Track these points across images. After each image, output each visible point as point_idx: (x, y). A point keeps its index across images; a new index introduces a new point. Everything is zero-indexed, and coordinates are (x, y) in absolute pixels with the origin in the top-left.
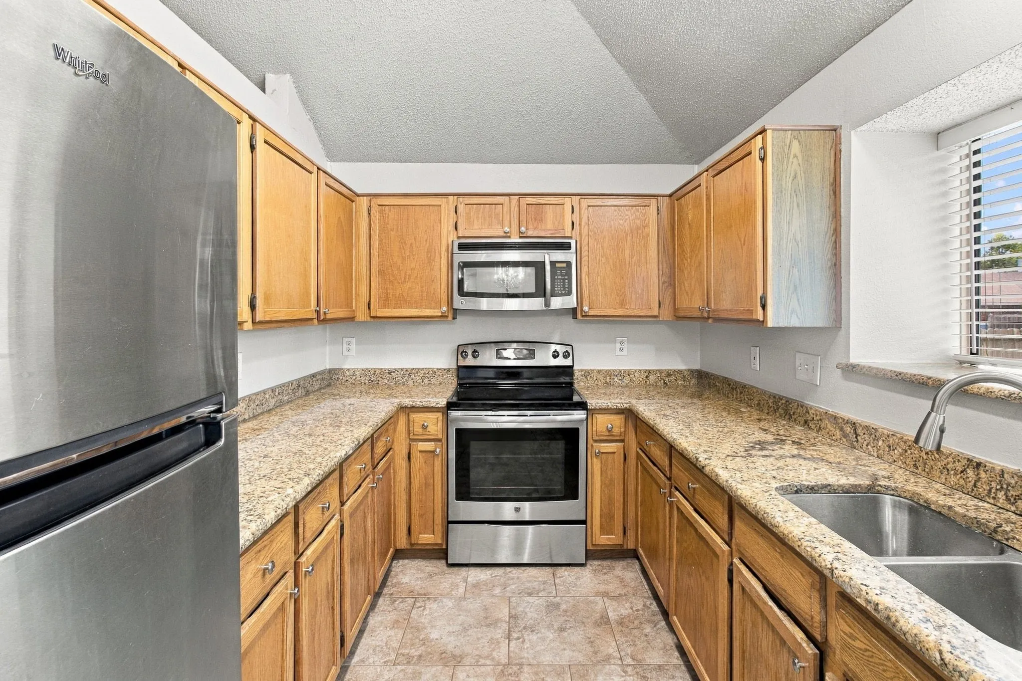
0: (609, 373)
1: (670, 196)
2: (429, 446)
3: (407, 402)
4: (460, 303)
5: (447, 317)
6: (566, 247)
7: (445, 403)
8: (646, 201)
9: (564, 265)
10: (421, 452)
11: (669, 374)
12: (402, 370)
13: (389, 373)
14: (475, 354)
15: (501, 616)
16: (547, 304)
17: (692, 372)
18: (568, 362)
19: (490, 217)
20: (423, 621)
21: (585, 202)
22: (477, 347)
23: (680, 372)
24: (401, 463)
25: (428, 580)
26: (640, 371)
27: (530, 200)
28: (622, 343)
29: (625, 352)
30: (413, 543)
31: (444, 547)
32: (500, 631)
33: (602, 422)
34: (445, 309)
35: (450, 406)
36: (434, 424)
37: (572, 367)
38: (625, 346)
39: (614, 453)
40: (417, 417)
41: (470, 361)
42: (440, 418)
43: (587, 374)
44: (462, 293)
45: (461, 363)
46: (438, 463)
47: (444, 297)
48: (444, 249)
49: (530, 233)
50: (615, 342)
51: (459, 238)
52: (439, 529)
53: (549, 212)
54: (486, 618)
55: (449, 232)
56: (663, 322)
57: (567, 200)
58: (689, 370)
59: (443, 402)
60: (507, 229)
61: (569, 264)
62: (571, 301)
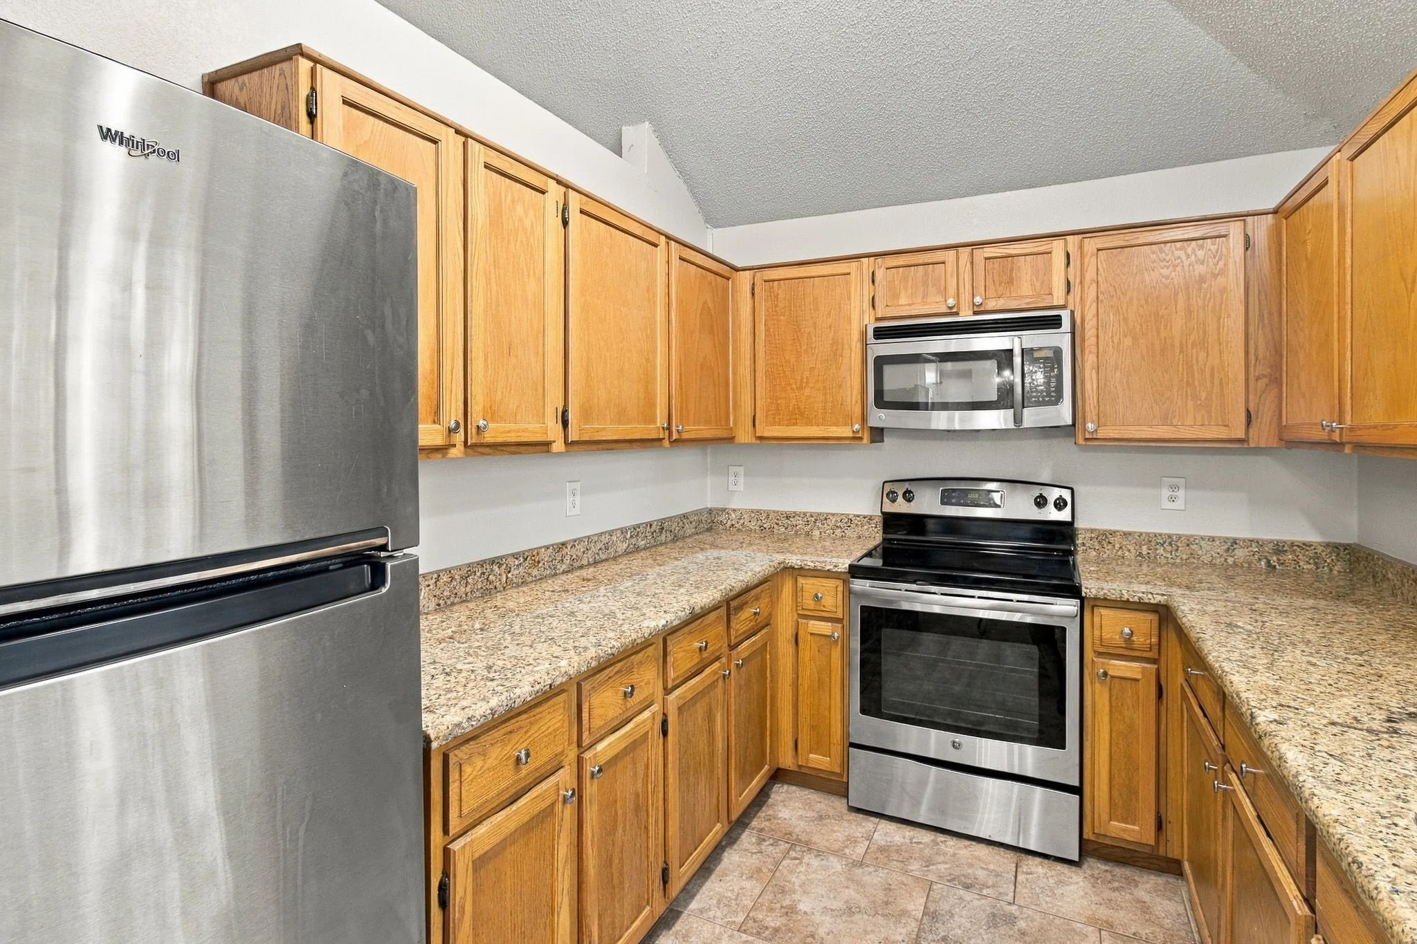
0: (1152, 540)
1: (1275, 212)
2: (824, 628)
3: (794, 560)
4: (880, 417)
5: (861, 439)
6: (1055, 322)
7: (847, 566)
8: (1221, 228)
9: (1050, 354)
10: (811, 634)
11: (1279, 548)
12: (805, 514)
13: (788, 518)
14: (908, 495)
15: (911, 907)
16: (1018, 419)
17: (1336, 548)
18: (1064, 516)
19: (925, 284)
20: (794, 879)
21: (1091, 244)
22: (908, 486)
23: (1306, 546)
24: (784, 647)
25: (816, 823)
26: (1213, 539)
27: (990, 251)
28: (1174, 487)
29: (1179, 504)
30: (800, 763)
31: (845, 780)
32: (904, 931)
33: (1111, 625)
34: (857, 427)
35: (856, 571)
36: (830, 595)
37: (1070, 524)
38: (1181, 493)
39: (1137, 680)
40: (808, 584)
41: (901, 507)
42: (840, 589)
43: (1104, 537)
44: (881, 402)
45: (890, 508)
46: (836, 654)
47: (857, 410)
48: (856, 336)
49: (991, 305)
50: (1158, 485)
51: (878, 319)
52: (837, 749)
53: (1025, 268)
54: (887, 903)
55: (862, 312)
56: (1258, 451)
57: (1057, 246)
58: (1328, 545)
59: (843, 564)
60: (951, 302)
61: (1058, 352)
62: (1063, 413)
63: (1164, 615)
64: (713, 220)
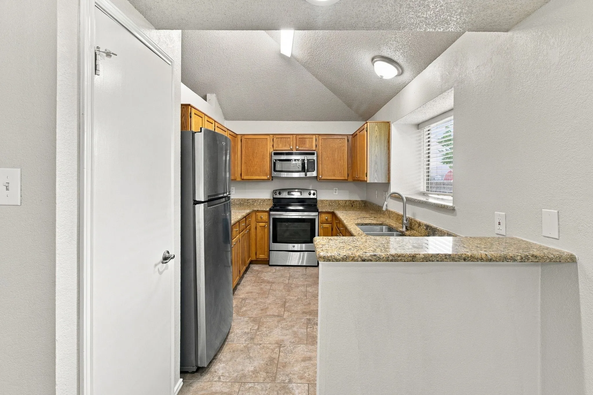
0: (331, 201)
1: (352, 135)
2: (262, 224)
3: (256, 209)
4: (275, 174)
5: (269, 179)
6: (313, 154)
7: (269, 209)
8: (344, 137)
9: (312, 161)
10: (260, 226)
11: (354, 202)
12: (252, 199)
13: (248, 200)
14: (280, 194)
16: (306, 175)
18: (315, 197)
19: (285, 142)
20: (262, 276)
21: (320, 137)
22: (280, 191)
23: (358, 201)
24: (253, 230)
25: (263, 269)
26: (343, 201)
27: (300, 137)
28: (336, 190)
29: (337, 194)
30: (257, 259)
31: (268, 260)
33: (324, 217)
34: (269, 176)
35: (271, 210)
36: (265, 216)
37: (316, 199)
38: (337, 191)
39: (328, 228)
40: (259, 214)
41: (278, 196)
42: (267, 215)
43: (322, 201)
44: (275, 171)
45: (275, 197)
46: (266, 230)
47: (268, 172)
48: (268, 154)
49: (300, 149)
50: (333, 189)
51: (274, 150)
52: (266, 253)
53: (307, 141)
54: (282, 276)
55: (270, 148)
56: (350, 182)
57: (314, 137)
58: (361, 201)
59: (268, 209)
60: (291, 147)
61: (314, 160)
62: (314, 174)
63: (333, 214)
64: (226, 119)
